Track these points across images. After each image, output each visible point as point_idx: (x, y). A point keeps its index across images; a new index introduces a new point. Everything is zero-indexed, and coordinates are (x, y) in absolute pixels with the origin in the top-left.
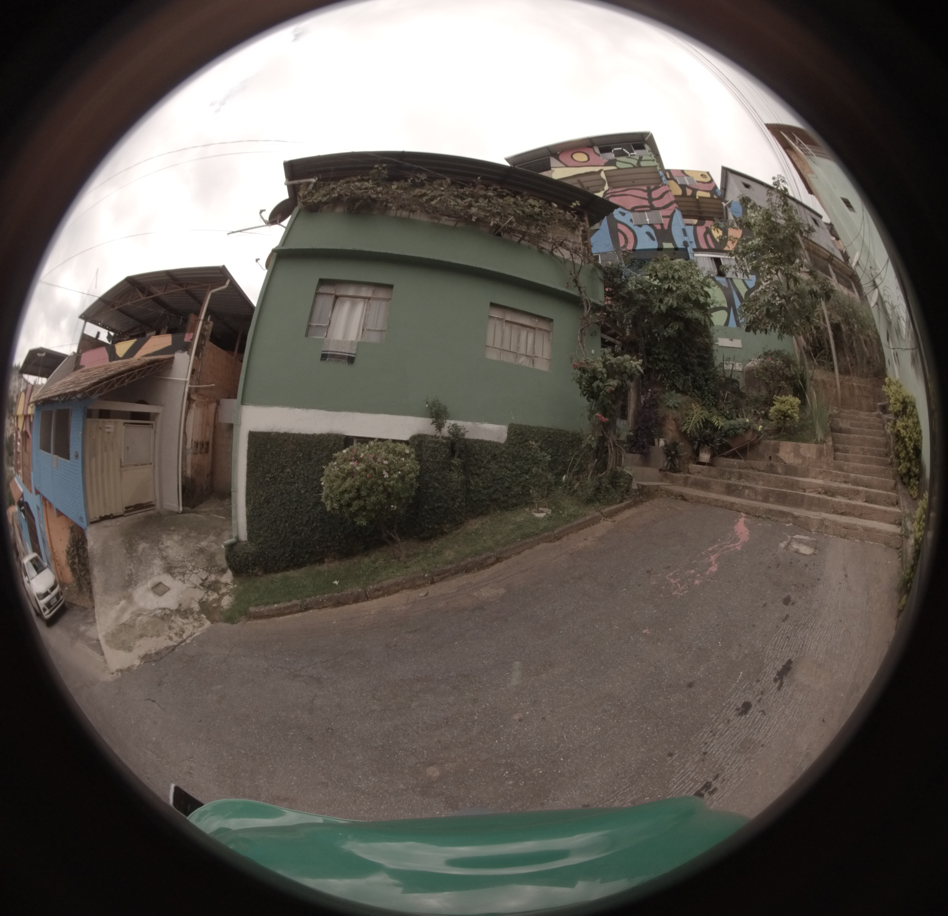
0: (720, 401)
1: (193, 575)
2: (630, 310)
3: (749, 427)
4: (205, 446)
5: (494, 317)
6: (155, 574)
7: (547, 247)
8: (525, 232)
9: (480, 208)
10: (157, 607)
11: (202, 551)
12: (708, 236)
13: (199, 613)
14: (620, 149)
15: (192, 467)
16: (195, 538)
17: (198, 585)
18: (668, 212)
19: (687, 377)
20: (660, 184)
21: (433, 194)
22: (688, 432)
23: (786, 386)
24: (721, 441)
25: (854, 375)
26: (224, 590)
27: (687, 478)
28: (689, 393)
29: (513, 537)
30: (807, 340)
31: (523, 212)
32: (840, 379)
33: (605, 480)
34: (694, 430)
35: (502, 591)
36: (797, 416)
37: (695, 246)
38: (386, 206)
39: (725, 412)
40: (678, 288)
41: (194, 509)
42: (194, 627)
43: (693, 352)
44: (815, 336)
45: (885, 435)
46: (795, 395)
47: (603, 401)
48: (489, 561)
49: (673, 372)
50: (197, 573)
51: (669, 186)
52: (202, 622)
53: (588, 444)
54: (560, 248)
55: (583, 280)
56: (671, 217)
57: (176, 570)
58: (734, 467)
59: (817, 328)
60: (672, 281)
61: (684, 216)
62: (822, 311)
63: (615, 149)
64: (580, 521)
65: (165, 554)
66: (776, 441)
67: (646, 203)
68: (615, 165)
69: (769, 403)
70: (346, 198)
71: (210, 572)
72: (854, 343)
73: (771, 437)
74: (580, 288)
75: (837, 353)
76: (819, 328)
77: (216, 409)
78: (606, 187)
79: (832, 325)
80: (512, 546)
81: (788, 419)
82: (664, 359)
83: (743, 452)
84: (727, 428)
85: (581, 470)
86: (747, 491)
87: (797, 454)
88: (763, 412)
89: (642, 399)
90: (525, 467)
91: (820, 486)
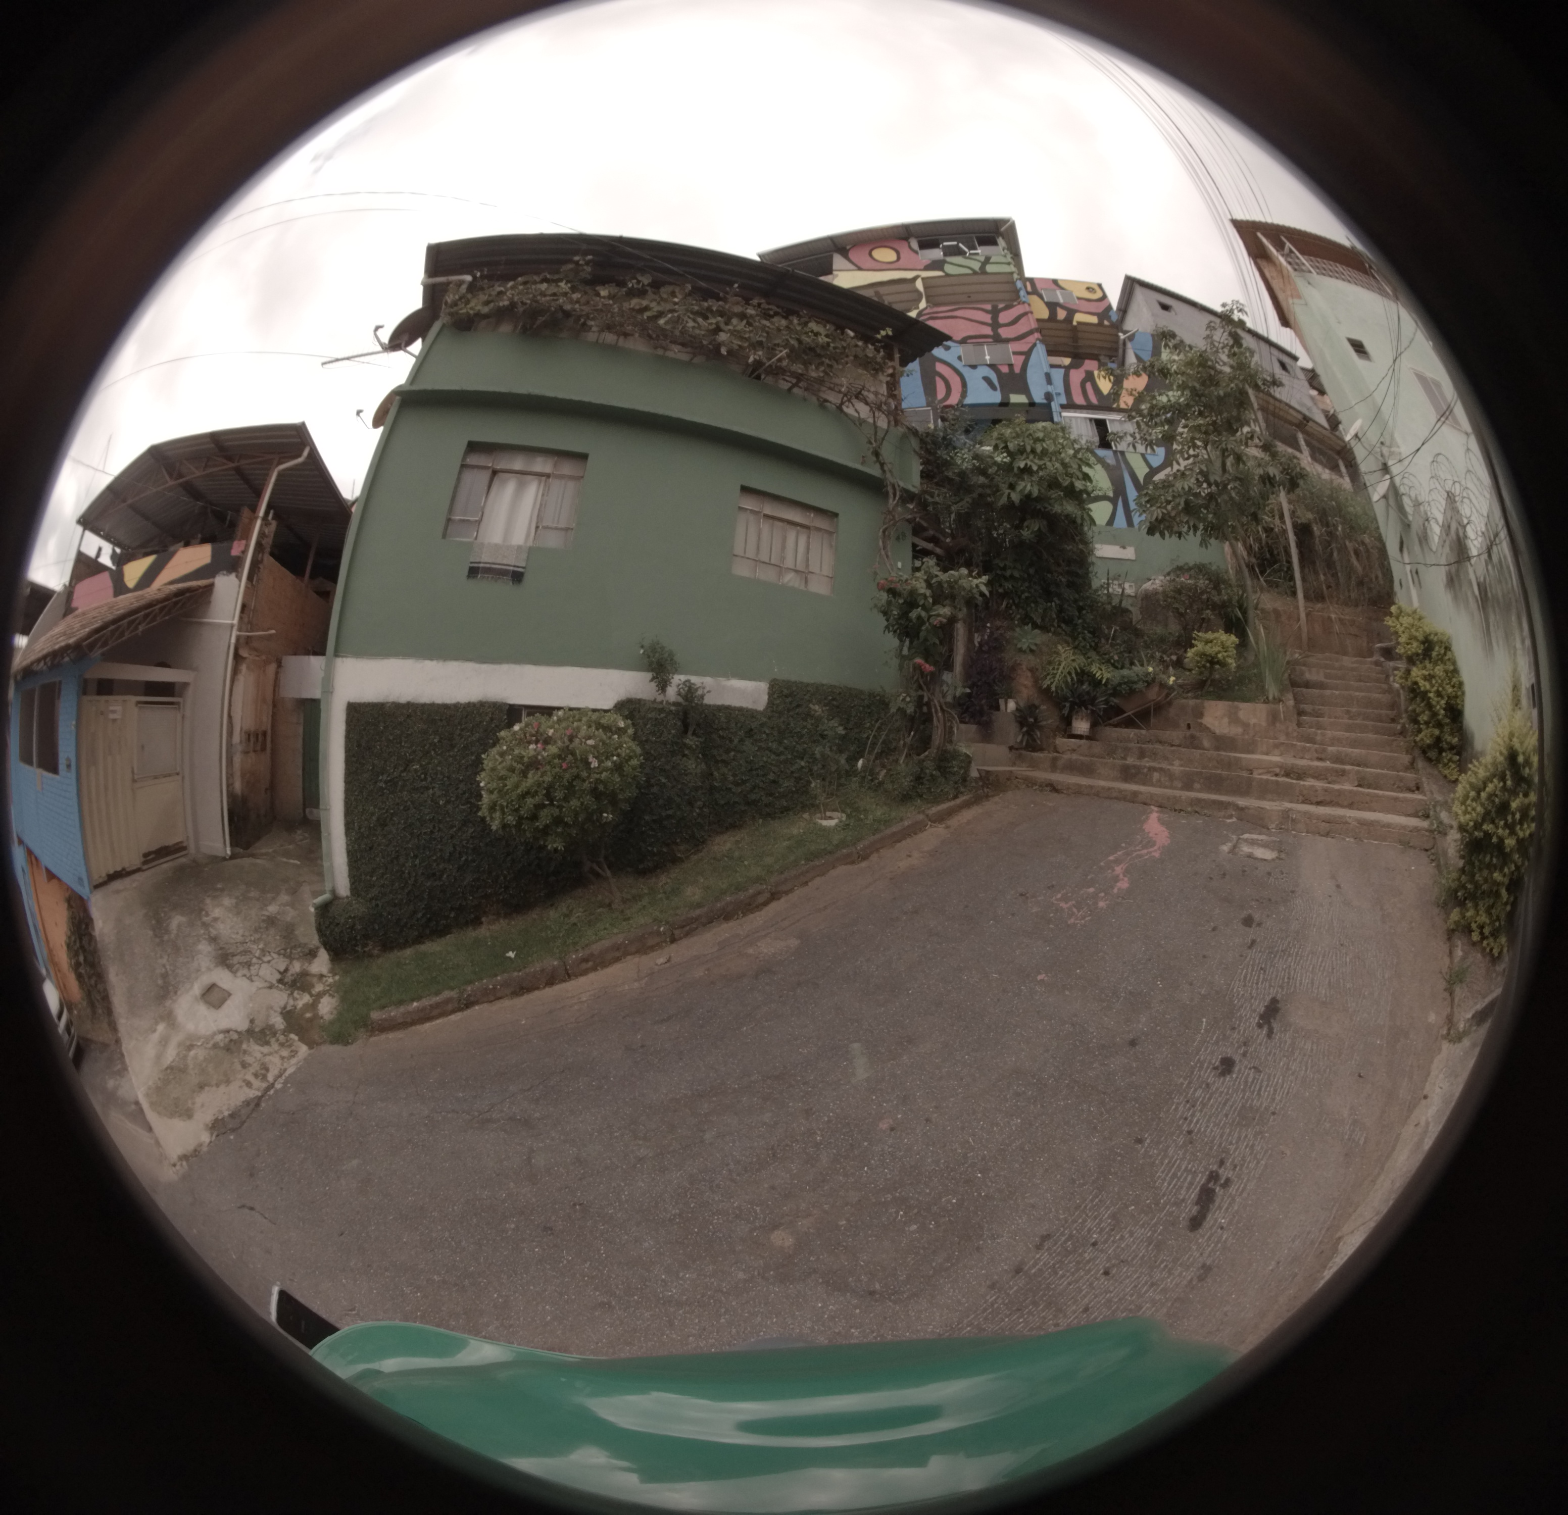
0: (1103, 641)
1: (264, 965)
2: (962, 500)
3: (1152, 680)
4: (260, 738)
5: (746, 509)
6: (203, 969)
7: (834, 398)
8: (802, 375)
9: (735, 333)
10: (215, 1029)
11: (271, 921)
12: (1089, 386)
13: (285, 1032)
14: (955, 243)
15: (243, 776)
16: (258, 900)
17: (275, 982)
18: (1023, 346)
19: (1049, 604)
20: (1015, 300)
21: (660, 308)
22: (1053, 689)
23: (1212, 617)
24: (1106, 702)
25: (1331, 603)
26: (319, 988)
27: (1055, 760)
28: (1053, 629)
29: (792, 860)
30: (1249, 549)
32: (1306, 608)
33: (929, 764)
34: (1063, 686)
36: (1232, 663)
37: (1064, 401)
38: (584, 324)
39: (1112, 658)
40: (1040, 468)
41: (249, 851)
42: (283, 1058)
43: (1059, 565)
44: (1264, 542)
45: (1390, 690)
46: (1228, 630)
47: (925, 640)
49: (1027, 598)
50: (269, 962)
51: (1029, 305)
52: (293, 1048)
53: (896, 708)
54: (853, 400)
55: (887, 451)
56: (1028, 354)
57: (236, 960)
58: (1129, 741)
59: (1269, 530)
60: (1031, 457)
61: (1050, 353)
62: (1280, 504)
63: (946, 244)
64: (894, 829)
65: (213, 932)
66: (1198, 701)
67: (988, 331)
68: (942, 269)
69: (1186, 643)
70: (521, 309)
71: (291, 958)
72: (1335, 554)
73: (1190, 695)
74: (882, 465)
75: (1302, 567)
76: (1272, 529)
77: (277, 673)
78: (923, 304)
79: (1295, 526)
80: (793, 873)
81: (1217, 666)
82: (1012, 576)
83: (1143, 718)
84: (1116, 681)
85: (888, 751)
86: (1156, 775)
87: (1234, 719)
88: (1174, 658)
89: (977, 639)
90: (799, 748)
91: (1277, 765)
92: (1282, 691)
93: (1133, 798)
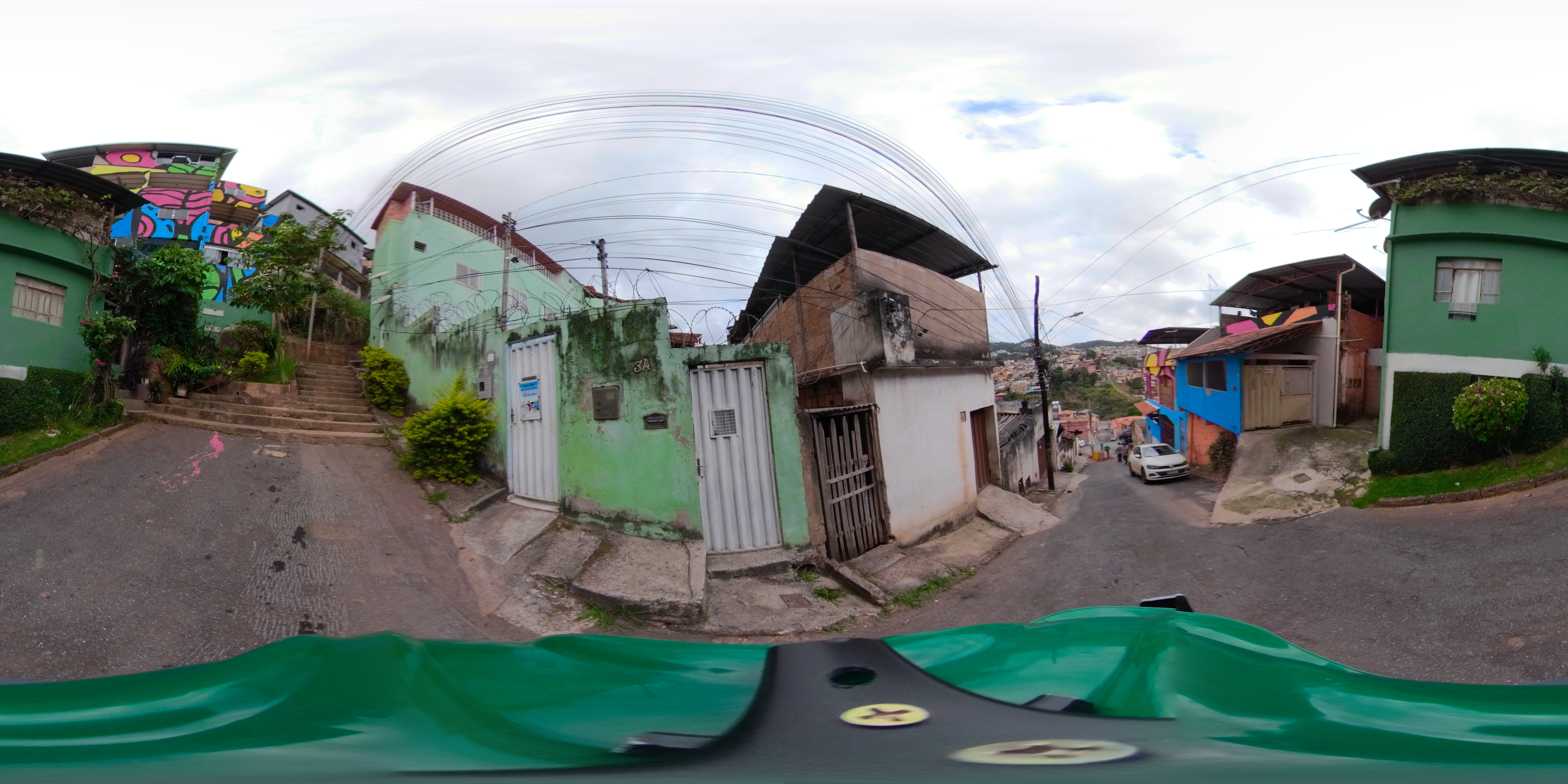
0: (197, 353)
2: (131, 283)
3: (220, 372)
5: (19, 284)
19: (171, 334)
22: (169, 374)
24: (195, 381)
27: (167, 407)
28: (172, 346)
29: (31, 451)
31: (53, 200)
33: (102, 409)
34: (175, 373)
35: (24, 493)
39: (201, 361)
43: (180, 316)
47: (104, 350)
48: (13, 470)
49: (161, 331)
53: (88, 382)
54: (81, 231)
55: (96, 257)
58: (207, 400)
64: (84, 439)
74: (92, 264)
80: (31, 459)
82: (154, 321)
83: (214, 389)
84: (201, 372)
85: (83, 401)
86: (218, 416)
87: (262, 390)
88: (233, 362)
89: (133, 349)
90: (41, 399)
91: (285, 412)
92: (290, 379)
93: (205, 427)
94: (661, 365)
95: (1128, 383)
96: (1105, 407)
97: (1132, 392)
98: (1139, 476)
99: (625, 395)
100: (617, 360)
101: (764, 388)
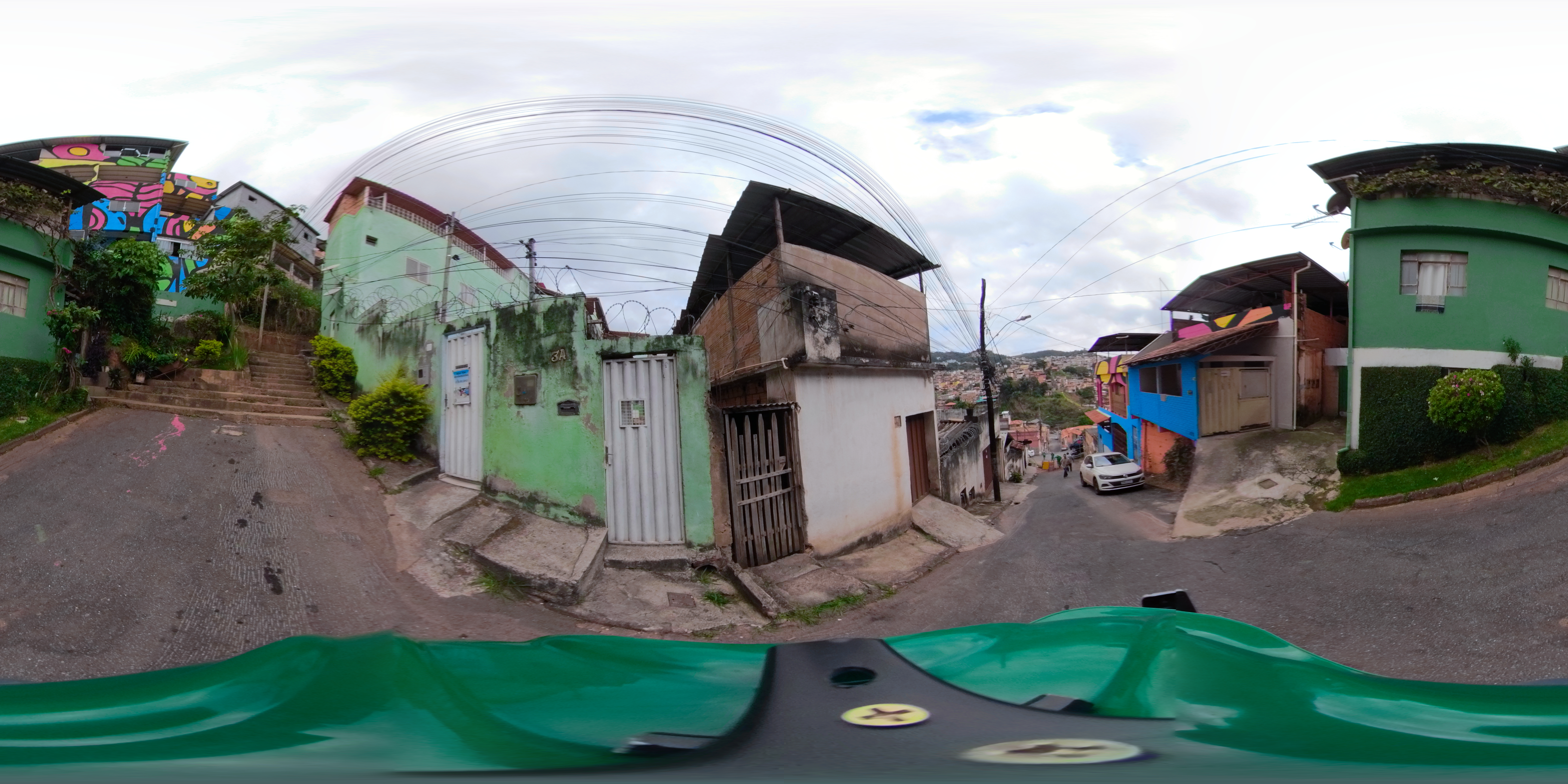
0: (154, 341)
2: (92, 275)
3: (177, 359)
19: (129, 324)
22: (129, 362)
24: (153, 368)
27: (126, 393)
28: (130, 335)
31: (14, 195)
33: (68, 395)
34: (134, 361)
39: (157, 349)
43: (137, 307)
47: (68, 339)
49: (119, 321)
53: (55, 370)
54: (42, 225)
55: (57, 251)
58: (164, 386)
64: (52, 424)
74: (54, 257)
82: (112, 311)
83: (171, 376)
84: (158, 360)
85: (50, 389)
86: (177, 401)
87: (217, 377)
88: (189, 350)
89: (93, 339)
91: (239, 396)
92: (243, 366)
93: (166, 411)
94: (576, 355)
95: (1079, 393)
96: (1055, 417)
97: (1082, 402)
98: (1091, 486)
99: (542, 383)
100: (537, 351)
101: (675, 380)
